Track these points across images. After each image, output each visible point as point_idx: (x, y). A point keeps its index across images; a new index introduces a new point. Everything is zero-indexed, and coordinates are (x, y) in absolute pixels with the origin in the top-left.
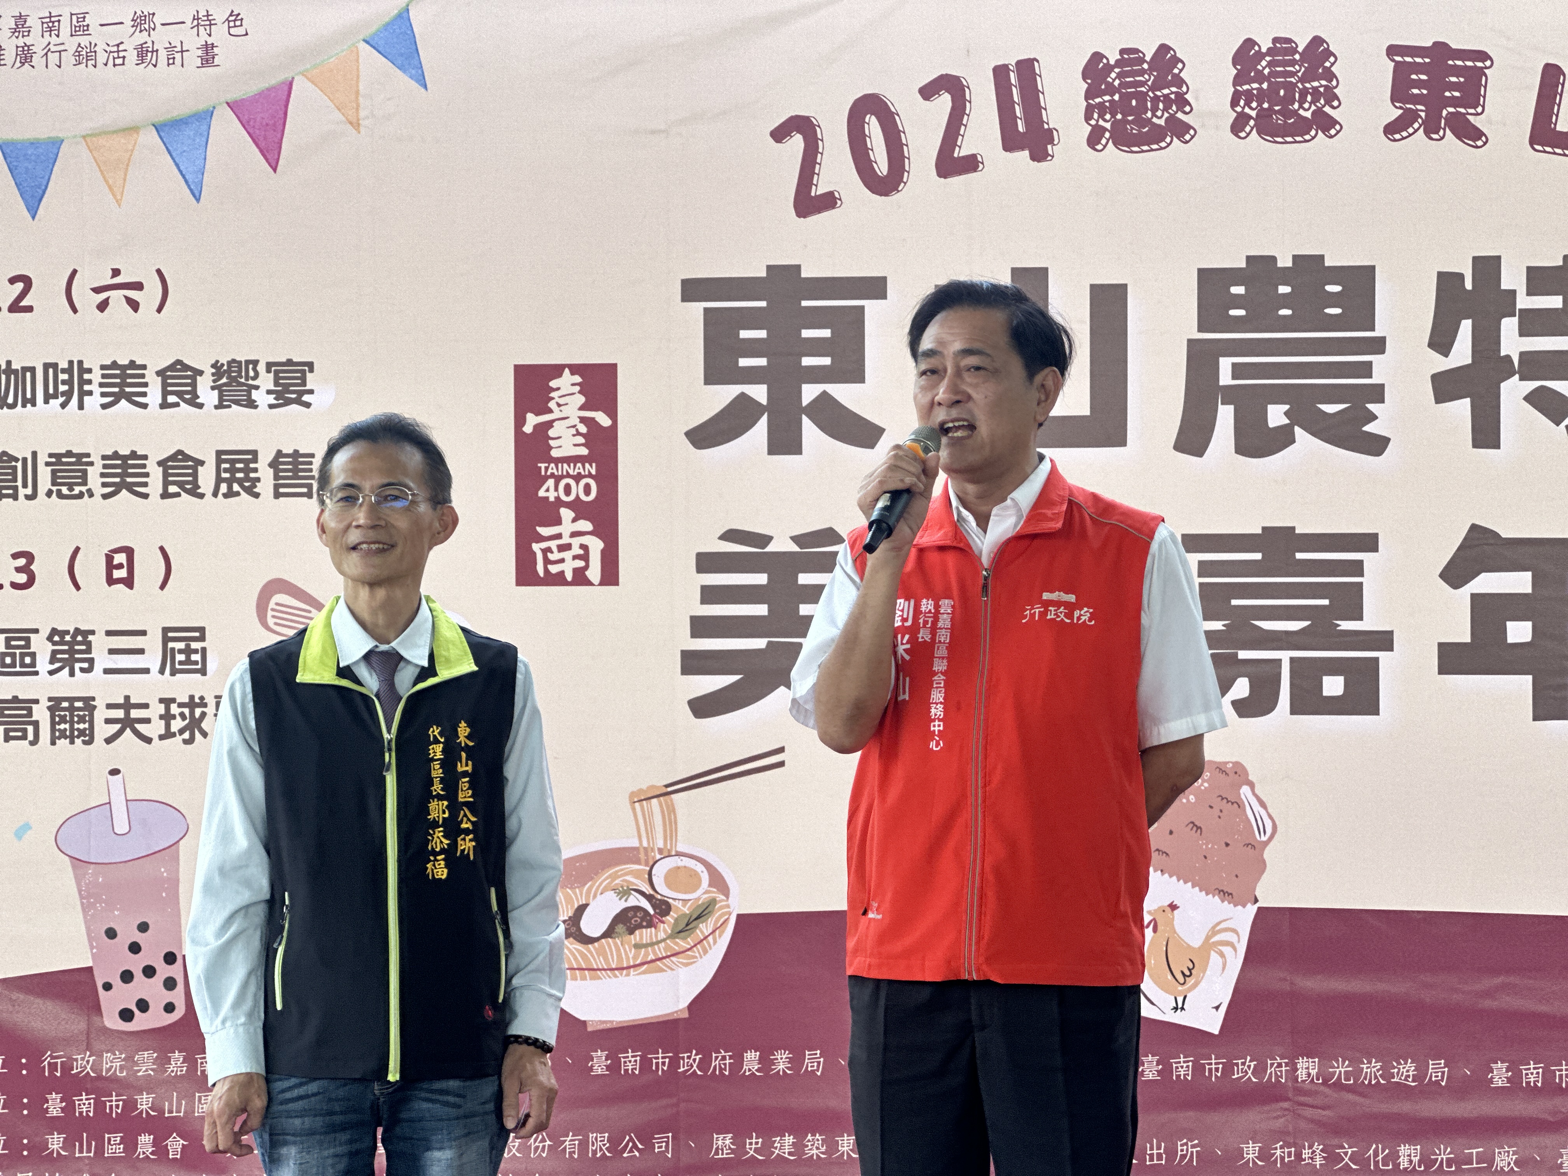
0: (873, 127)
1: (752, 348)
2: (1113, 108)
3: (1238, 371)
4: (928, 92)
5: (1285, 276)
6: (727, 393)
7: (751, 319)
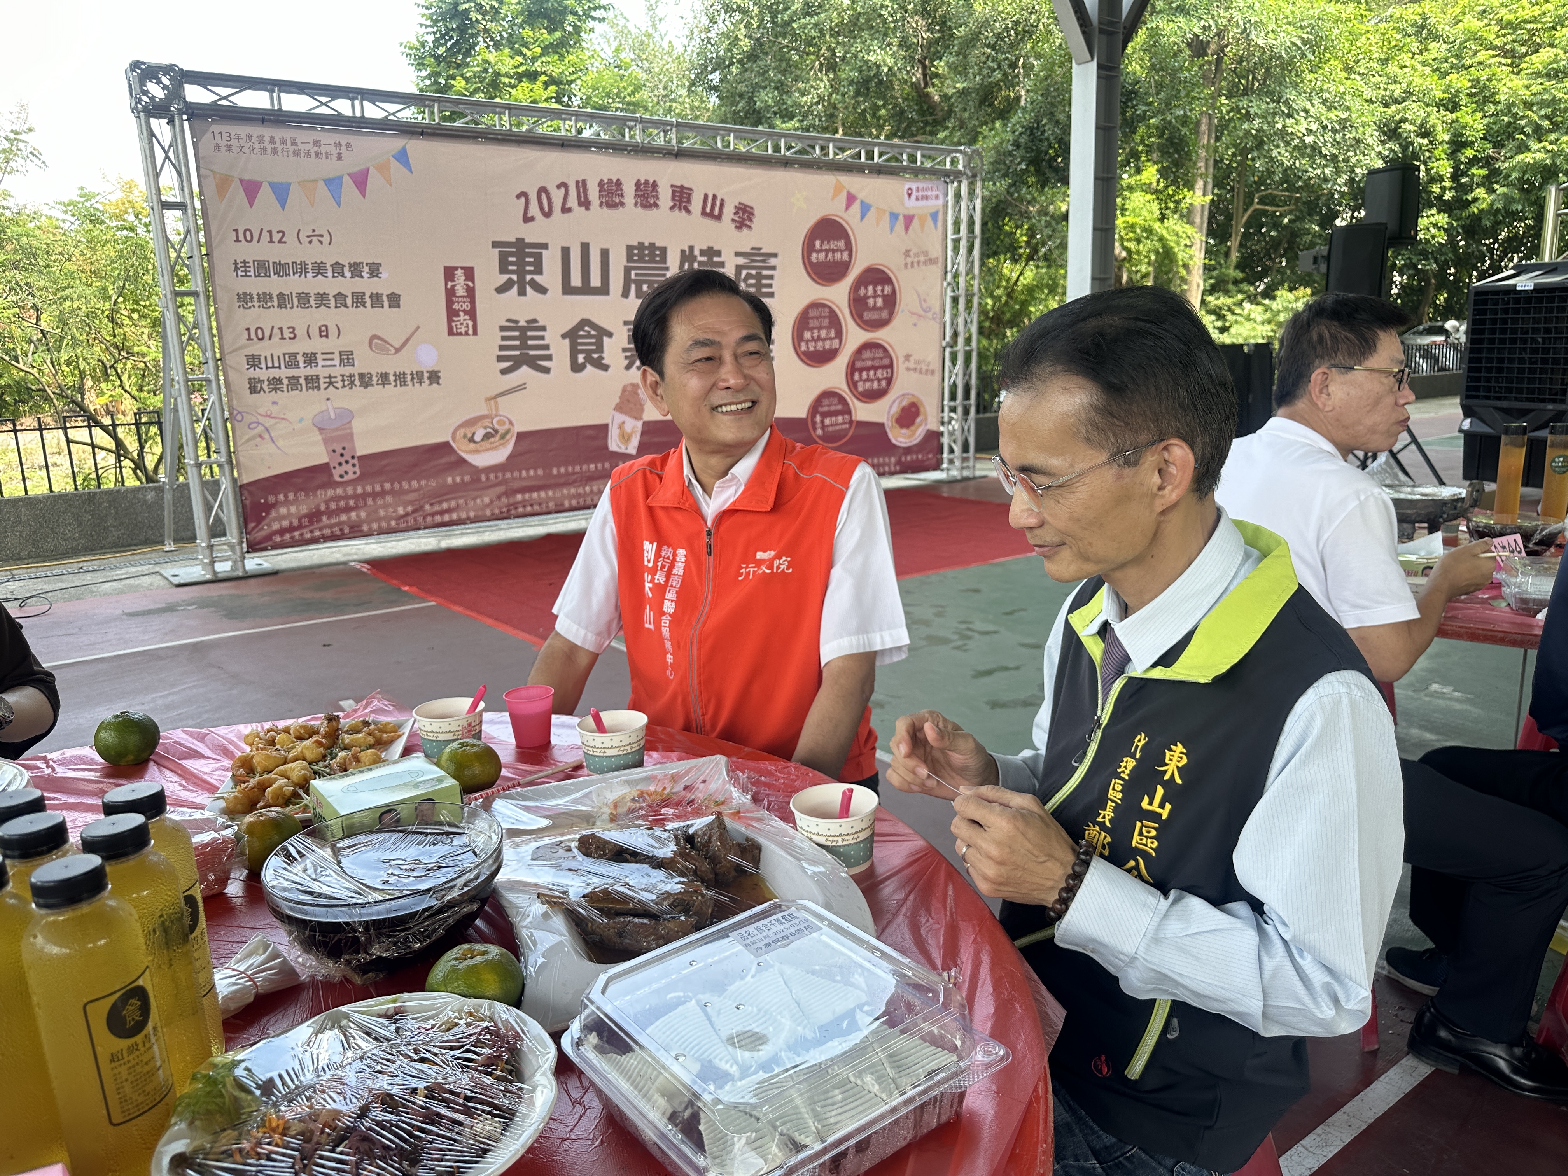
0: (544, 196)
1: (512, 263)
2: (606, 196)
3: (636, 275)
4: (559, 187)
5: (646, 248)
6: (506, 277)
7: (511, 254)
